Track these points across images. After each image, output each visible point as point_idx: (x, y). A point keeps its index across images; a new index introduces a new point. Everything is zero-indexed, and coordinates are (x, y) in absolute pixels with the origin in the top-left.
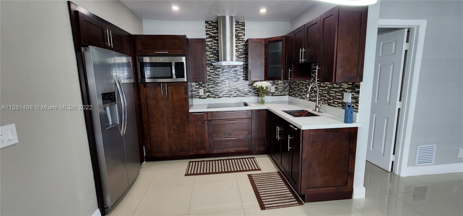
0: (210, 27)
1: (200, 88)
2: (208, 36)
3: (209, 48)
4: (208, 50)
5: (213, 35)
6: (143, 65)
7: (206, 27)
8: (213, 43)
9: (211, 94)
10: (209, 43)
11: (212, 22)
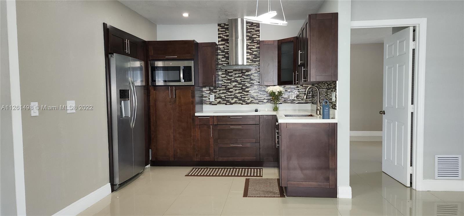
0: (222, 30)
1: (211, 93)
2: (220, 39)
3: (221, 52)
4: (220, 54)
5: (226, 38)
6: (154, 69)
7: (218, 30)
8: (226, 46)
9: (222, 100)
10: (221, 47)
11: (225, 24)
